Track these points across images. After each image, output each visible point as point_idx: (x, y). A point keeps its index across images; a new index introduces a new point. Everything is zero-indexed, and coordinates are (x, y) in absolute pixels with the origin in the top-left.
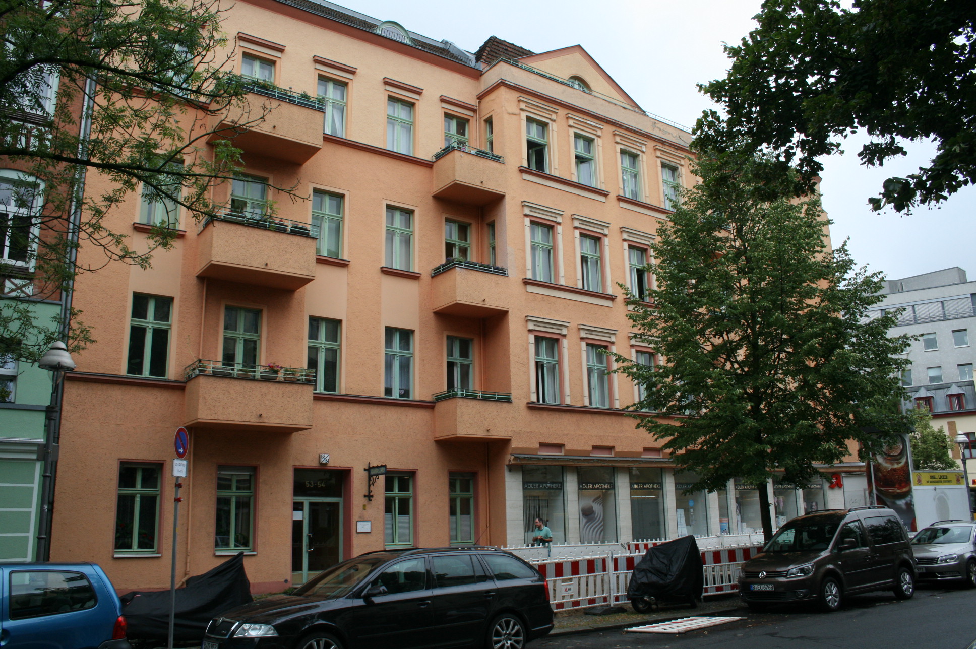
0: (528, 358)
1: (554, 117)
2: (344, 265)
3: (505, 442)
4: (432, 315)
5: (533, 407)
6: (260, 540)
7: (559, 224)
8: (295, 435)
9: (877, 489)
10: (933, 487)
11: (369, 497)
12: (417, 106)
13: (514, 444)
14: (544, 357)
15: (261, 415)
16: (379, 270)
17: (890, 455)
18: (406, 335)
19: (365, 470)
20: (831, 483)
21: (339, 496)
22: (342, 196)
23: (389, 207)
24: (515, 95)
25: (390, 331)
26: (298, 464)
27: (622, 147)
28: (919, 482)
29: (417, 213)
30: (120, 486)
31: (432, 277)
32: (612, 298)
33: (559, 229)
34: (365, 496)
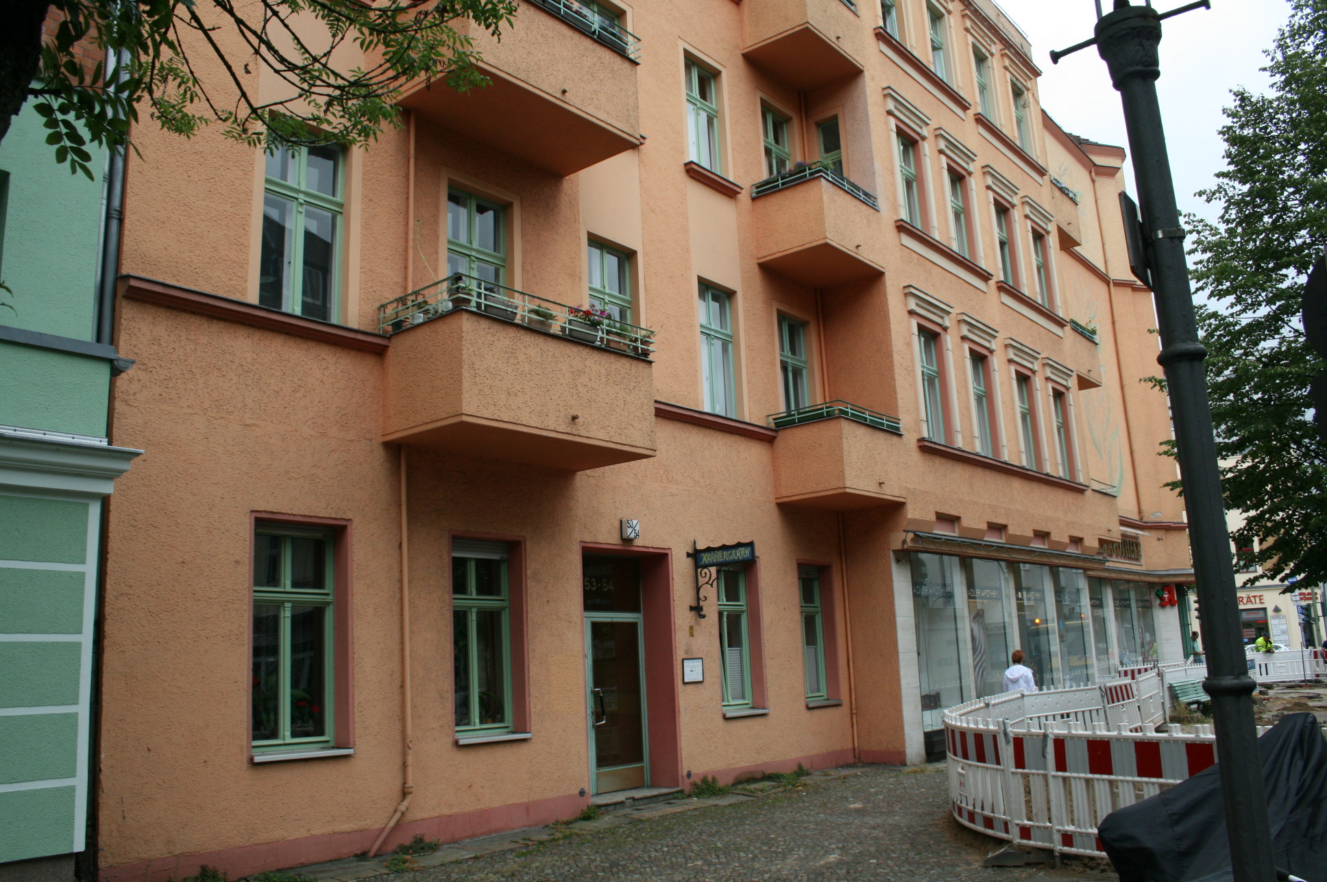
0: (912, 360)
3: (895, 507)
4: (756, 269)
5: (927, 448)
7: (923, 138)
8: (586, 481)
11: (697, 609)
13: (913, 512)
14: (924, 363)
15: (574, 418)
16: (684, 168)
18: (724, 298)
19: (689, 555)
20: (1162, 599)
23: (688, 57)
25: (704, 285)
26: (588, 538)
27: (973, 39)
29: (724, 78)
30: (257, 582)
31: (753, 199)
32: (985, 276)
33: (925, 147)
34: (692, 608)
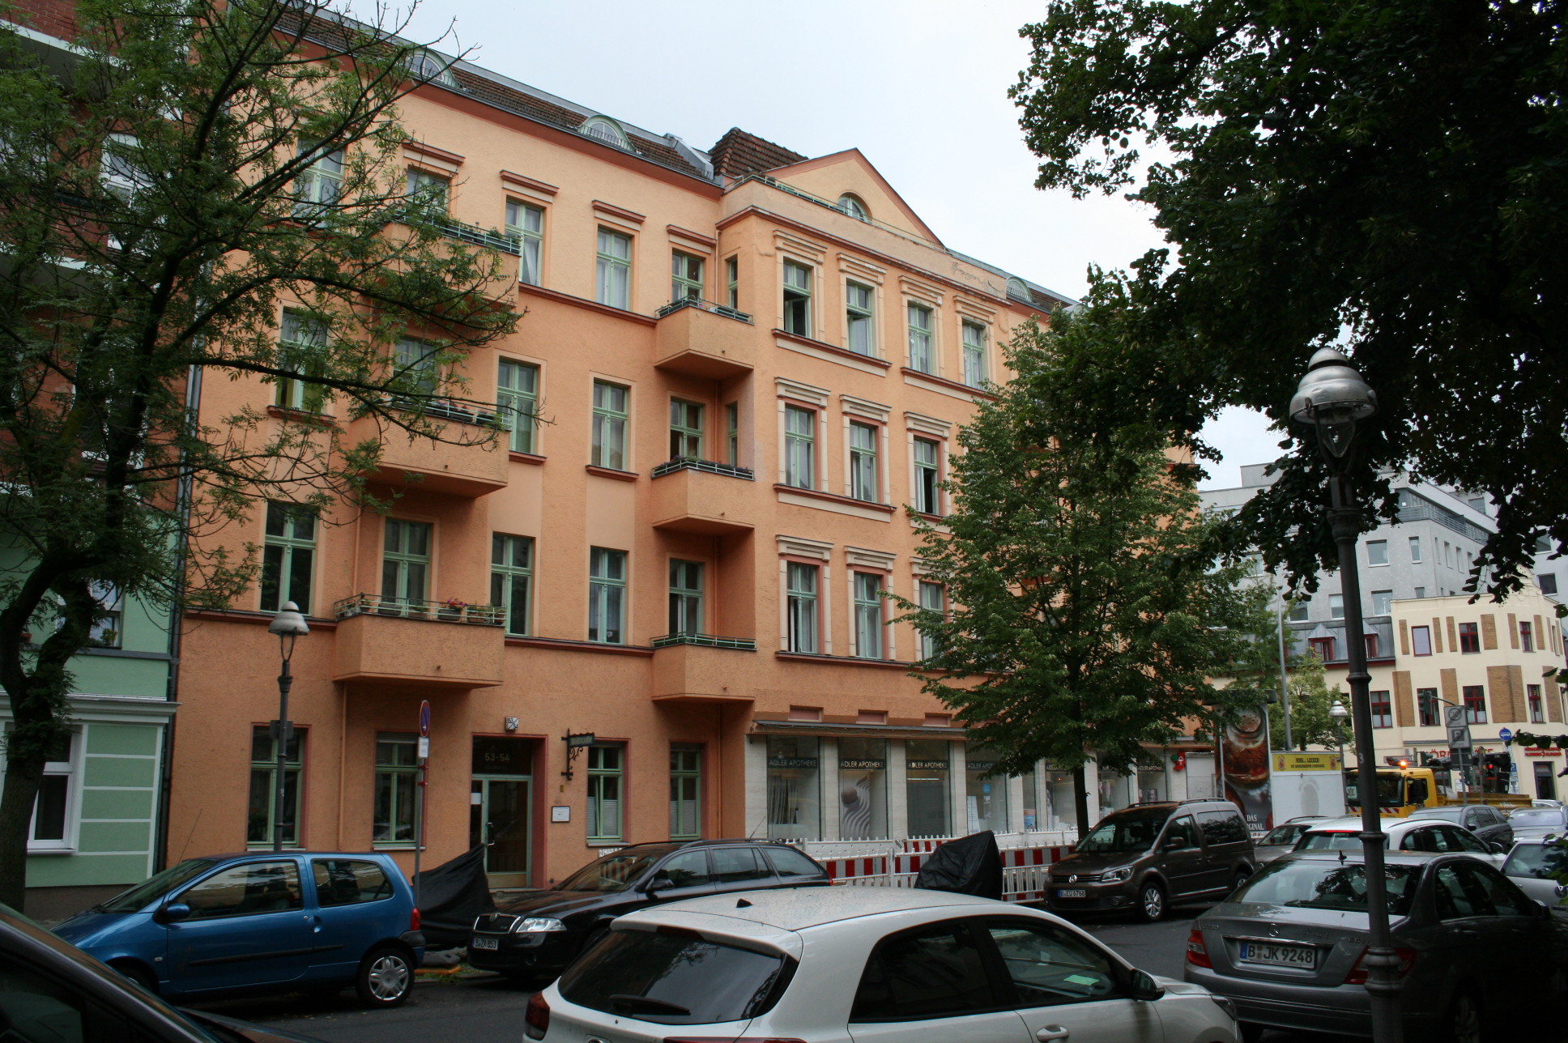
0: (778, 592)
1: (820, 258)
2: (538, 462)
3: (745, 705)
4: (652, 532)
5: (782, 658)
6: (430, 831)
7: (823, 408)
8: (474, 693)
9: (1226, 776)
10: (1298, 773)
11: (568, 774)
12: (636, 239)
13: (758, 708)
14: (799, 591)
15: (439, 668)
16: (584, 469)
17: (1244, 732)
18: (616, 558)
19: (563, 739)
20: (1176, 763)
21: (528, 773)
22: (537, 367)
23: (599, 383)
24: (770, 228)
25: (596, 552)
26: (478, 730)
27: (911, 298)
28: (1282, 766)
29: (634, 391)
30: (253, 759)
31: (653, 479)
32: (889, 510)
33: (824, 415)
34: (563, 774)
